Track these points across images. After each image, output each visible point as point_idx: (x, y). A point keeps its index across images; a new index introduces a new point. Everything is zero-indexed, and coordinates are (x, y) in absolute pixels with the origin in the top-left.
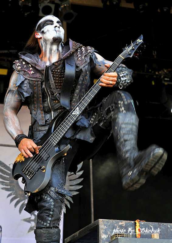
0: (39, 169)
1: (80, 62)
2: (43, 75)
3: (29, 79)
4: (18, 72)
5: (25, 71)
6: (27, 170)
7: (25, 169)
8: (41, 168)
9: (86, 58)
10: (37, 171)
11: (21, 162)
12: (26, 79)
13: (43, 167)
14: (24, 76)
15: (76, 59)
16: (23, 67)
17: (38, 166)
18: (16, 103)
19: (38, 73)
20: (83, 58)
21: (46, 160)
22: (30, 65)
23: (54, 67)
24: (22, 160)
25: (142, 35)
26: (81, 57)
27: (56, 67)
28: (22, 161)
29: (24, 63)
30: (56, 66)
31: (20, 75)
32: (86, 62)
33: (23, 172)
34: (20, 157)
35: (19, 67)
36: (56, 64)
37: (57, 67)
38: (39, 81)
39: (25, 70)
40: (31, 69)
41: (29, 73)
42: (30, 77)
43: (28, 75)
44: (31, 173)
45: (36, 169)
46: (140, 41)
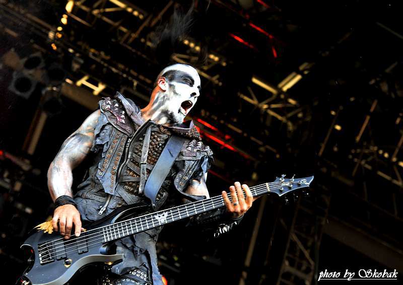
0: (62, 258)
1: (187, 152)
2: (135, 131)
3: (113, 125)
4: (102, 111)
5: (113, 115)
6: (46, 249)
7: (45, 246)
8: (66, 259)
9: (198, 153)
10: (58, 260)
11: (45, 232)
12: (109, 124)
13: (70, 260)
14: (109, 119)
15: (185, 145)
16: (114, 108)
17: (63, 254)
18: (80, 152)
19: (129, 126)
20: (195, 150)
21: (79, 254)
22: (124, 112)
23: (156, 129)
24: (49, 230)
25: (313, 177)
26: (193, 148)
27: (159, 132)
28: (47, 232)
29: (117, 105)
30: (160, 130)
31: (104, 116)
32: (195, 157)
33: (39, 248)
34: (48, 226)
35: (109, 106)
36: (162, 129)
37: (160, 134)
38: (126, 134)
39: (114, 113)
40: (123, 116)
41: (118, 120)
42: (117, 125)
43: (114, 121)
44: (49, 256)
45: (58, 256)
46: (306, 182)
